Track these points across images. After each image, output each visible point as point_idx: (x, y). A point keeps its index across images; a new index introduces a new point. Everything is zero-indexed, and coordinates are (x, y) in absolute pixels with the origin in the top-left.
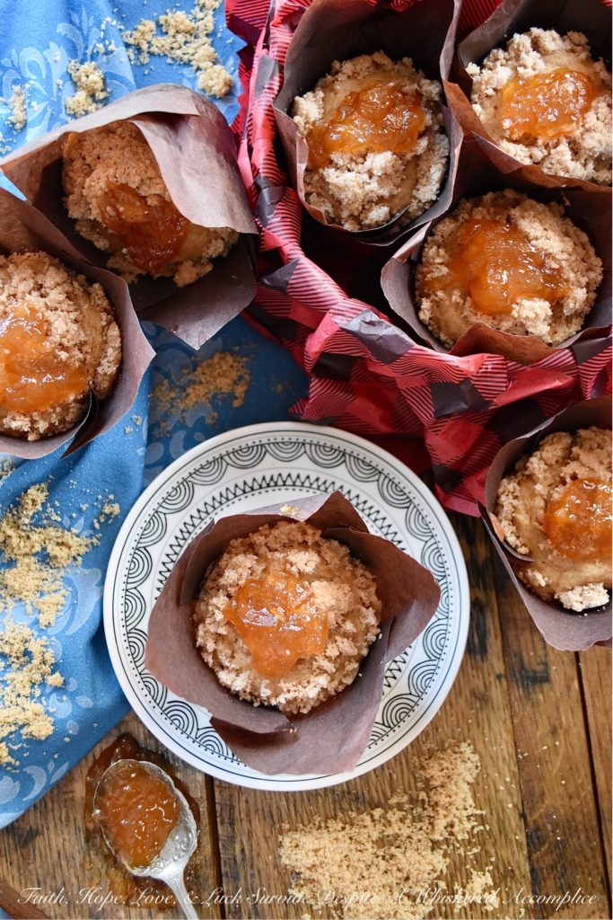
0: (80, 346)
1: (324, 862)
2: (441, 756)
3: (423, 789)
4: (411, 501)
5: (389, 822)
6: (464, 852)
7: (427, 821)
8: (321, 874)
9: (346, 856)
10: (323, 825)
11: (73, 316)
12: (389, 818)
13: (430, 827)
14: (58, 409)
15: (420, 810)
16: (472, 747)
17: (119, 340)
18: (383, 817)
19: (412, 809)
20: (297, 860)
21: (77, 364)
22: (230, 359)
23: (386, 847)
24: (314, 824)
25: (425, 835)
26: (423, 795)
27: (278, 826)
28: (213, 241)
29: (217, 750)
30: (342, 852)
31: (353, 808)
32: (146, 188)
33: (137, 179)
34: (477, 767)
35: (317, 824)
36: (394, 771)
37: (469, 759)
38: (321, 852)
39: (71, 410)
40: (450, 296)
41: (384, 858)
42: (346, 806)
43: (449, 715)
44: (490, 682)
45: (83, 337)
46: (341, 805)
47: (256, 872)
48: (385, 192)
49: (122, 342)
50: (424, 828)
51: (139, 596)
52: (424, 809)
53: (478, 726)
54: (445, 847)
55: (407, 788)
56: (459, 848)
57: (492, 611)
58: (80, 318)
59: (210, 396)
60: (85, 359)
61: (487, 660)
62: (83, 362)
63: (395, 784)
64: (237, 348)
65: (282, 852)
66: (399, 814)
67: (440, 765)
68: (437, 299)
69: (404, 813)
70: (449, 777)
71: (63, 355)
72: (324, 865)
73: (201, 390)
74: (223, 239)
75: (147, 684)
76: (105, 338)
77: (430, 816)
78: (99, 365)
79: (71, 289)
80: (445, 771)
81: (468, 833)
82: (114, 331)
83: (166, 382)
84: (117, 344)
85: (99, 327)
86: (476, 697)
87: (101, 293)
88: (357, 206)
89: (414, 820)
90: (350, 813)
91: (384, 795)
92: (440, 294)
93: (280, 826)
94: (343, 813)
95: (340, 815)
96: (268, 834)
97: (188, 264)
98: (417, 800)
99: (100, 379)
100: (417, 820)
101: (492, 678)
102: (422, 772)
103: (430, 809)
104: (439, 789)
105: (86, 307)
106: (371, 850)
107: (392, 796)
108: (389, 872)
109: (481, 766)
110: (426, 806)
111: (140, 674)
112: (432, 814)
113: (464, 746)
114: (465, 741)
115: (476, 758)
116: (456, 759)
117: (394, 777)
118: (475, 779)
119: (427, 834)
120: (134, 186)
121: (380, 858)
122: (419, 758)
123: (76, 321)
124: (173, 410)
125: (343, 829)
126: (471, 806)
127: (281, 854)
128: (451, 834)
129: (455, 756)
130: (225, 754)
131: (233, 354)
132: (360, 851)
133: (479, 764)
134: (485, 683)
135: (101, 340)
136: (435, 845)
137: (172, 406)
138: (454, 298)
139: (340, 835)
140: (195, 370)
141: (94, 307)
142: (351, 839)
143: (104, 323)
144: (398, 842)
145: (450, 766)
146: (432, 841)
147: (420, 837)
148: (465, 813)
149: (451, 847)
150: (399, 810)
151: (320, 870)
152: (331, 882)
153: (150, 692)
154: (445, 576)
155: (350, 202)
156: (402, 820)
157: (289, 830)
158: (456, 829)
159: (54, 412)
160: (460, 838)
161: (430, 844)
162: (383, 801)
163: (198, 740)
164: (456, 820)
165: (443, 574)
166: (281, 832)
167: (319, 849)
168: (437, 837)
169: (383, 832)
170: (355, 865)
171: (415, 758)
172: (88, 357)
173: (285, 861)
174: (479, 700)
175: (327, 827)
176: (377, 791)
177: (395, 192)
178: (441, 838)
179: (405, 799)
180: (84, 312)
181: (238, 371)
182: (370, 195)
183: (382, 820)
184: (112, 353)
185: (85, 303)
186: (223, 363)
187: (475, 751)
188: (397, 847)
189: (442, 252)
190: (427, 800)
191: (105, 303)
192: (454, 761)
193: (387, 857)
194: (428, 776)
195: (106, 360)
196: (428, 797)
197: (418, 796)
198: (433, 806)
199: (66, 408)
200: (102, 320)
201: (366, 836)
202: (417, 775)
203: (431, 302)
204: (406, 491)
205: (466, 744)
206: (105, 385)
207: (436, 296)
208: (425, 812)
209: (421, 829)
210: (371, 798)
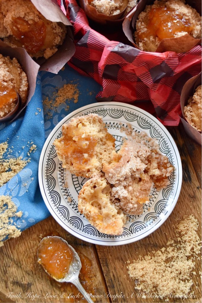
0: (12, 80)
1: (147, 273)
2: (183, 222)
3: (179, 237)
4: (151, 125)
5: (168, 252)
6: (200, 259)
7: (183, 249)
8: (146, 278)
9: (155, 269)
10: (143, 259)
11: (7, 69)
12: (168, 251)
13: (185, 251)
14: (7, 106)
15: (179, 245)
16: (194, 216)
17: (26, 77)
18: (166, 250)
19: (176, 245)
20: (136, 274)
21: (11, 87)
22: (70, 86)
23: (170, 263)
24: (140, 259)
25: (184, 255)
26: (179, 239)
27: (125, 263)
28: (56, 37)
29: (92, 233)
30: (153, 268)
31: (154, 250)
32: (27, 17)
33: (23, 13)
34: (197, 224)
35: (141, 259)
36: (166, 232)
37: (194, 221)
38: (145, 269)
39: (12, 106)
40: (149, 39)
41: (169, 267)
42: (150, 249)
43: (182, 206)
44: (195, 191)
45: (12, 77)
46: (148, 249)
47: (121, 283)
48: (117, 5)
49: (27, 78)
50: (183, 252)
51: (52, 178)
52: (181, 245)
53: (194, 208)
54: (192, 258)
55: (172, 238)
56: (198, 257)
57: (190, 164)
58: (10, 70)
59: (65, 100)
60: (14, 86)
61: (192, 182)
62: (14, 87)
63: (168, 237)
64: (72, 82)
65: (129, 272)
66: (172, 248)
67: (184, 225)
68: (145, 42)
69: (173, 248)
70: (188, 230)
71: (5, 84)
72: (147, 274)
73: (61, 99)
74: (60, 36)
75: (60, 211)
76: (21, 78)
77: (184, 247)
78: (20, 88)
79: (4, 60)
80: (186, 227)
81: (200, 250)
82: (24, 74)
83: (47, 98)
84: (26, 79)
85: (17, 73)
86: (191, 197)
87: (16, 61)
88: (108, 12)
89: (178, 250)
90: (152, 252)
91: (164, 242)
92: (145, 39)
93: (126, 263)
94: (150, 252)
95: (149, 253)
96: (122, 267)
97: (48, 49)
98: (178, 242)
99: (21, 93)
100: (179, 249)
101: (196, 189)
102: (177, 230)
103: (183, 244)
104: (185, 235)
105: (11, 66)
106: (164, 265)
107: (167, 242)
108: (173, 272)
109: (199, 223)
110: (181, 243)
111: (57, 208)
112: (184, 246)
113: (191, 217)
114: (191, 215)
115: (196, 220)
116: (189, 222)
117: (167, 234)
118: (198, 229)
119: (184, 254)
120: (22, 16)
121: (168, 267)
122: (174, 225)
123: (8, 71)
124: (52, 108)
125: (151, 258)
126: (199, 240)
127: (129, 273)
128: (194, 252)
129: (188, 221)
130: (96, 234)
131: (71, 84)
132: (160, 266)
133: (198, 223)
134: (193, 191)
135: (19, 78)
136: (188, 258)
137: (51, 106)
138: (151, 39)
139: (151, 261)
140: (57, 92)
141: (14, 67)
142: (155, 262)
143: (19, 72)
144: (174, 260)
145: (187, 225)
146: (187, 256)
147: (182, 256)
148: (197, 243)
149: (195, 258)
150: (171, 247)
151: (146, 276)
152: (151, 280)
153: (62, 215)
154: (169, 152)
155: (105, 11)
156: (173, 250)
157: (130, 263)
158: (195, 250)
159: (6, 107)
160: (197, 253)
161: (186, 258)
162: (164, 245)
163: (84, 230)
164: (194, 246)
165: (168, 151)
166: (127, 264)
167: (144, 268)
168: (188, 254)
169: (167, 256)
170: (159, 271)
171: (173, 225)
172: (15, 85)
173: (131, 276)
174: (193, 198)
175: (145, 259)
176: (161, 241)
177: (121, 5)
178: (190, 255)
179: (173, 242)
180: (11, 68)
181: (74, 90)
182: (112, 6)
183: (166, 252)
184: (24, 82)
185: (11, 65)
186: (68, 88)
187: (195, 218)
188: (173, 262)
189: (143, 23)
190: (181, 241)
191: (19, 65)
192: (188, 223)
193: (171, 266)
194: (180, 231)
195: (22, 86)
196: (182, 239)
197: (177, 240)
198: (184, 243)
199: (10, 106)
200: (18, 71)
201: (161, 259)
202: (175, 232)
203: (143, 43)
204: (149, 122)
205: (191, 216)
206: (24, 95)
207: (144, 40)
208: (182, 245)
209: (181, 253)
210: (159, 244)
